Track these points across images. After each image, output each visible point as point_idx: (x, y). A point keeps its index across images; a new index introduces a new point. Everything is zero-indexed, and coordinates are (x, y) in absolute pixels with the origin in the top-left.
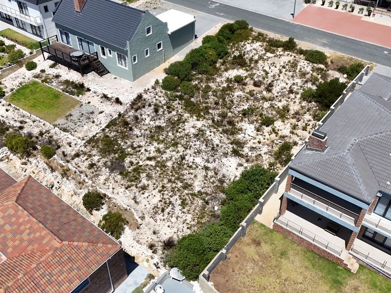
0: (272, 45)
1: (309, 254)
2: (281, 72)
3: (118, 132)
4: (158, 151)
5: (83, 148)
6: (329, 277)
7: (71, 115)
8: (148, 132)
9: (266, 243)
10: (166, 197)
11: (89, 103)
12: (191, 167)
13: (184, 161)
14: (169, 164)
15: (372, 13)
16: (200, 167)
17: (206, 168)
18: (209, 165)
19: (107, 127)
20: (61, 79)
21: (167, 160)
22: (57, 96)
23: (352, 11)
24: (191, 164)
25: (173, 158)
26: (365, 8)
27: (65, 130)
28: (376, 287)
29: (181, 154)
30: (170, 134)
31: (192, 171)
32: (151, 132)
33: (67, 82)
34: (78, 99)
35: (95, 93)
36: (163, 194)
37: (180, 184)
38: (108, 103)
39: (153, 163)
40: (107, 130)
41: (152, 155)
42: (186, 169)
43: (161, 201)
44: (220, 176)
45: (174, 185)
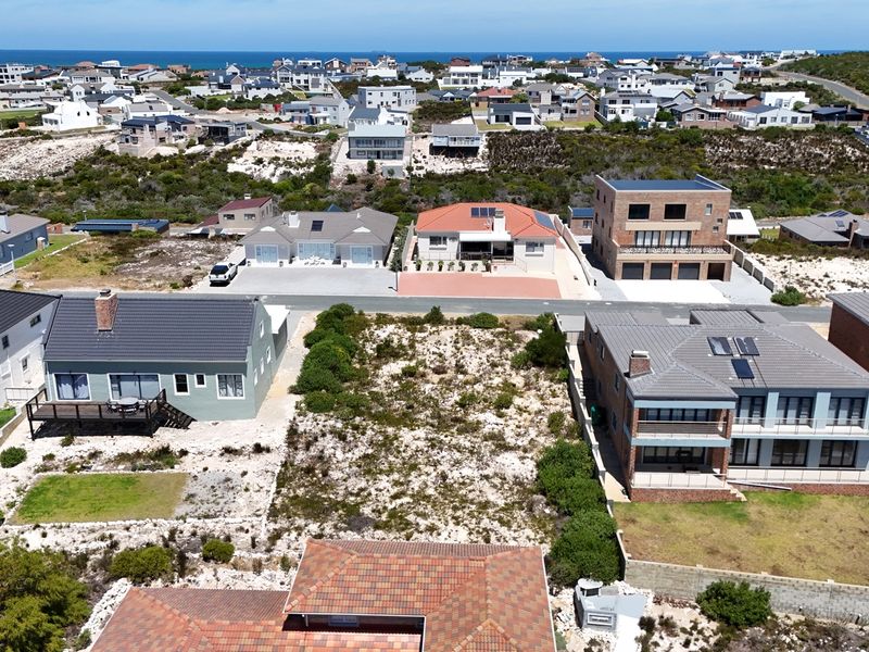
0: (413, 324)
1: (690, 507)
2: (458, 349)
3: (306, 487)
4: (396, 483)
5: (272, 526)
6: (729, 515)
7: (193, 496)
8: (355, 468)
9: (639, 516)
10: (472, 526)
11: (206, 469)
12: (464, 483)
13: (448, 481)
14: (431, 491)
15: (492, 267)
16: (477, 479)
17: (487, 477)
18: (485, 472)
19: (280, 485)
20: (104, 457)
21: (422, 489)
22: (129, 481)
23: (463, 269)
24: (461, 480)
25: (429, 483)
26: (480, 263)
27: (207, 517)
28: (774, 502)
29: (434, 474)
30: (391, 458)
31: (471, 488)
32: (359, 466)
33: (123, 457)
34: (175, 471)
35: (200, 453)
36: (466, 525)
37: (473, 507)
38: (241, 457)
39: (406, 500)
40: (284, 490)
41: (394, 490)
42: (460, 489)
43: (470, 534)
44: (510, 479)
45: (467, 511)
